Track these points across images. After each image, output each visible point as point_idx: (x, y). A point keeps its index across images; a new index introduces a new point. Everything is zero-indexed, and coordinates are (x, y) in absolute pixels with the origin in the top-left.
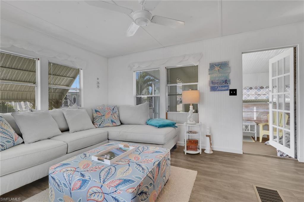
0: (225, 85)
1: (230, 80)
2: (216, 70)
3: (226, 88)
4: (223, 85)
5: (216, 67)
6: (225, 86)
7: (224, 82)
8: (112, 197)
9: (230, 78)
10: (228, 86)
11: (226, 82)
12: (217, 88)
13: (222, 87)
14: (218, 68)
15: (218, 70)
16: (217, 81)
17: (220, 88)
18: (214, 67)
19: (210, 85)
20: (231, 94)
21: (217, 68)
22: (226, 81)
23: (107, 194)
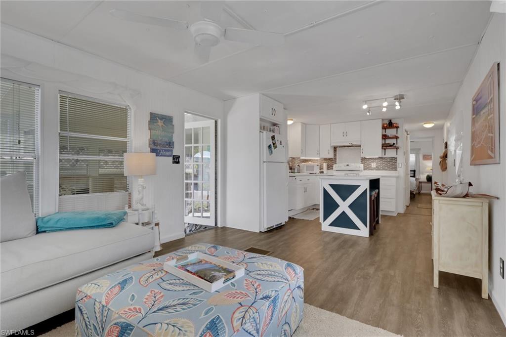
0: (169, 148)
1: (173, 142)
2: (158, 125)
3: (169, 153)
4: (167, 149)
5: (159, 121)
6: (169, 151)
7: (167, 145)
8: (261, 299)
9: (174, 140)
10: (172, 151)
11: (170, 145)
12: (160, 151)
13: (165, 150)
14: (162, 124)
15: (162, 126)
16: (160, 142)
17: (164, 153)
18: (157, 119)
19: (150, 146)
20: (174, 162)
21: (160, 123)
22: (170, 143)
23: (255, 302)
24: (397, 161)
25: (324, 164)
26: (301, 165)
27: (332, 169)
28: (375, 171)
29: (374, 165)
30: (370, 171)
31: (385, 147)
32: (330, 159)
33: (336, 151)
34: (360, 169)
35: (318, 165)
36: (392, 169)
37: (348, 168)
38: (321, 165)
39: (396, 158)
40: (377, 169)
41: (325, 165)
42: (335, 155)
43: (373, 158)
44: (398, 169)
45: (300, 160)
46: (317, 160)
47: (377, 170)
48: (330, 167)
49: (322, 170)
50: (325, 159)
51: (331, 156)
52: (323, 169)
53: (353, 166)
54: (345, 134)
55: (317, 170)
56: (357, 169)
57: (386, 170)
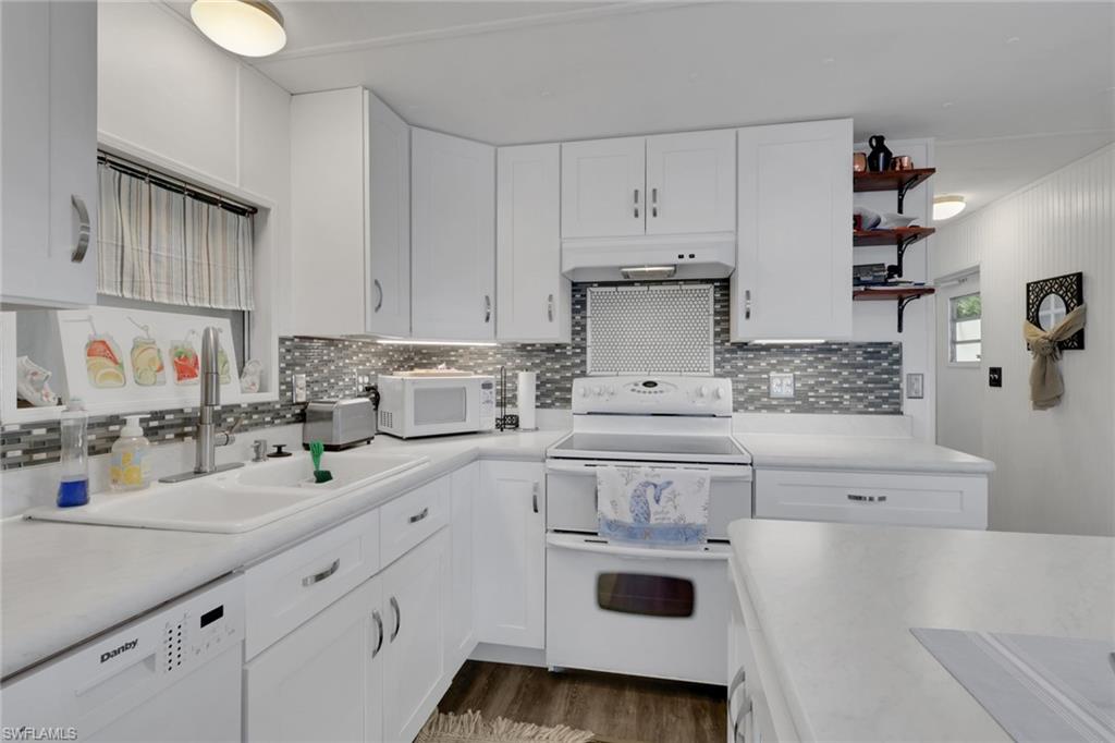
24: (899, 362)
25: (522, 375)
26: (387, 383)
27: (569, 401)
28: (787, 417)
29: (782, 384)
30: (764, 415)
31: (868, 283)
32: (550, 349)
33: (583, 304)
34: (715, 407)
35: (487, 386)
36: (876, 408)
37: (650, 401)
38: (502, 383)
39: (898, 349)
40: (802, 403)
41: (525, 384)
42: (579, 329)
43: (780, 347)
44: (908, 405)
45: (386, 351)
46: (482, 353)
47: (798, 410)
48: (553, 394)
49: (509, 410)
50: (526, 350)
51: (557, 331)
52: (513, 401)
53: (678, 390)
54: (645, 204)
55: (483, 414)
56: (700, 405)
57: (846, 410)
